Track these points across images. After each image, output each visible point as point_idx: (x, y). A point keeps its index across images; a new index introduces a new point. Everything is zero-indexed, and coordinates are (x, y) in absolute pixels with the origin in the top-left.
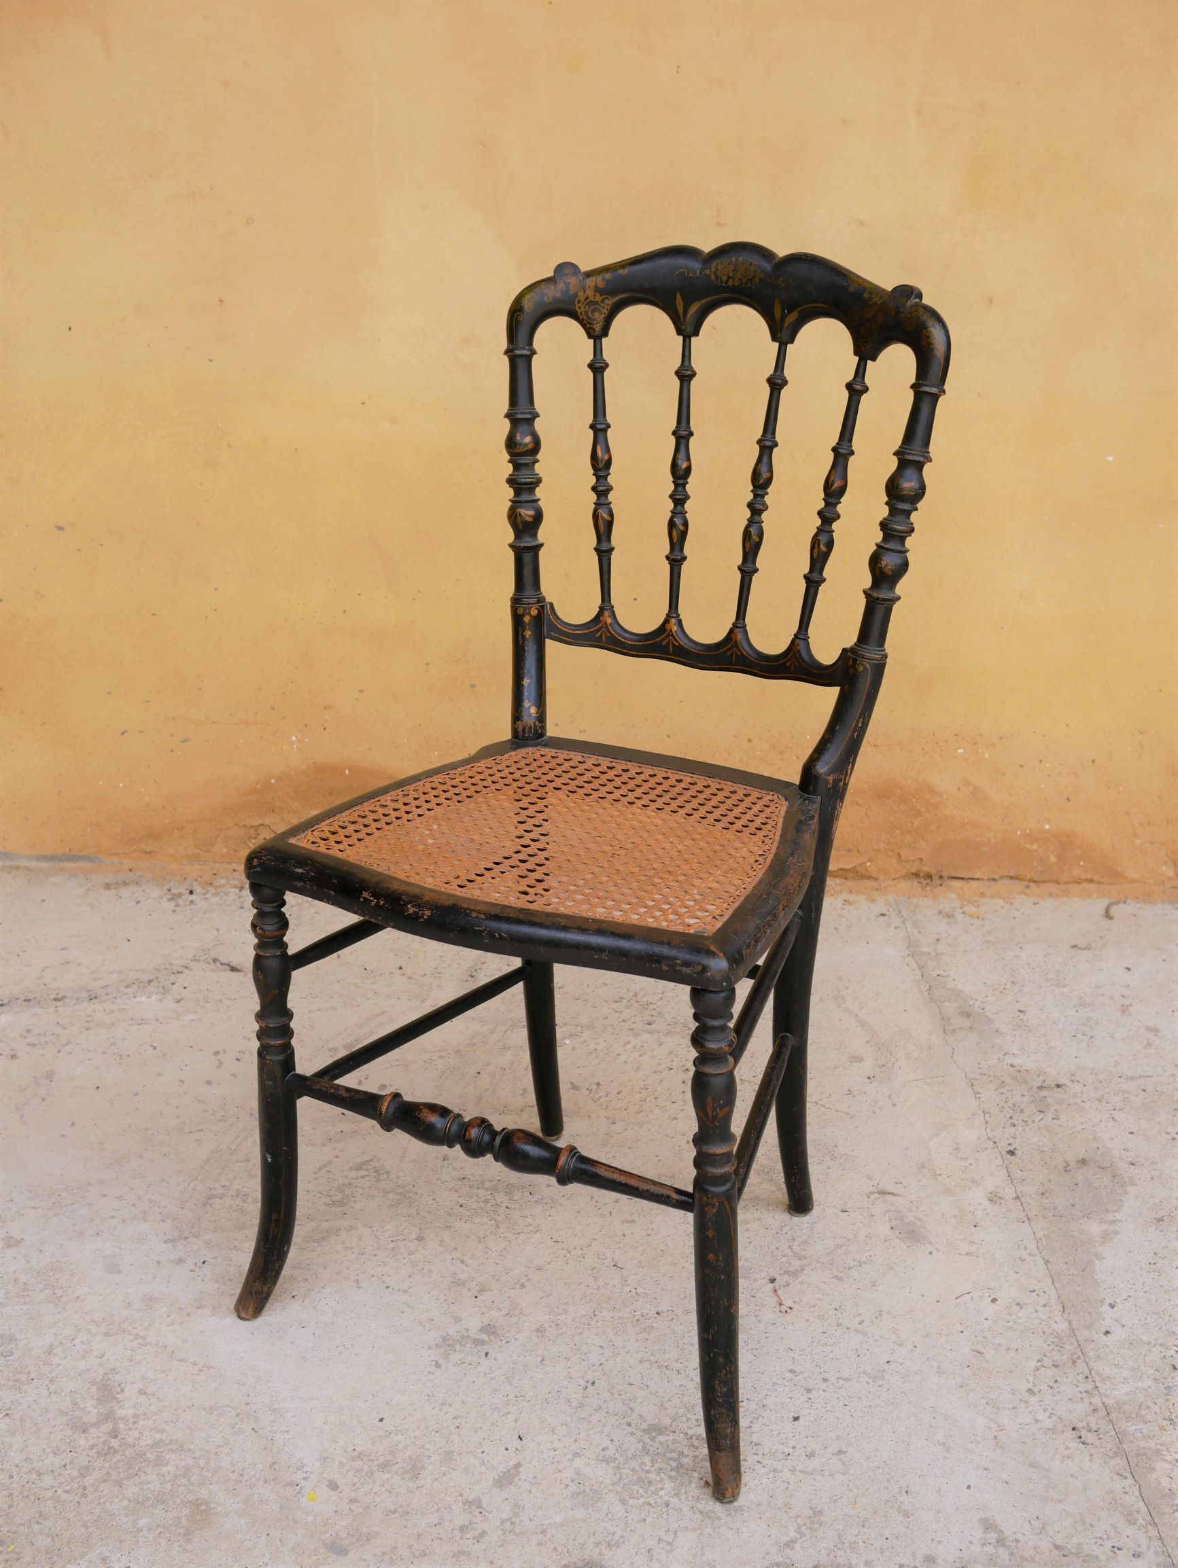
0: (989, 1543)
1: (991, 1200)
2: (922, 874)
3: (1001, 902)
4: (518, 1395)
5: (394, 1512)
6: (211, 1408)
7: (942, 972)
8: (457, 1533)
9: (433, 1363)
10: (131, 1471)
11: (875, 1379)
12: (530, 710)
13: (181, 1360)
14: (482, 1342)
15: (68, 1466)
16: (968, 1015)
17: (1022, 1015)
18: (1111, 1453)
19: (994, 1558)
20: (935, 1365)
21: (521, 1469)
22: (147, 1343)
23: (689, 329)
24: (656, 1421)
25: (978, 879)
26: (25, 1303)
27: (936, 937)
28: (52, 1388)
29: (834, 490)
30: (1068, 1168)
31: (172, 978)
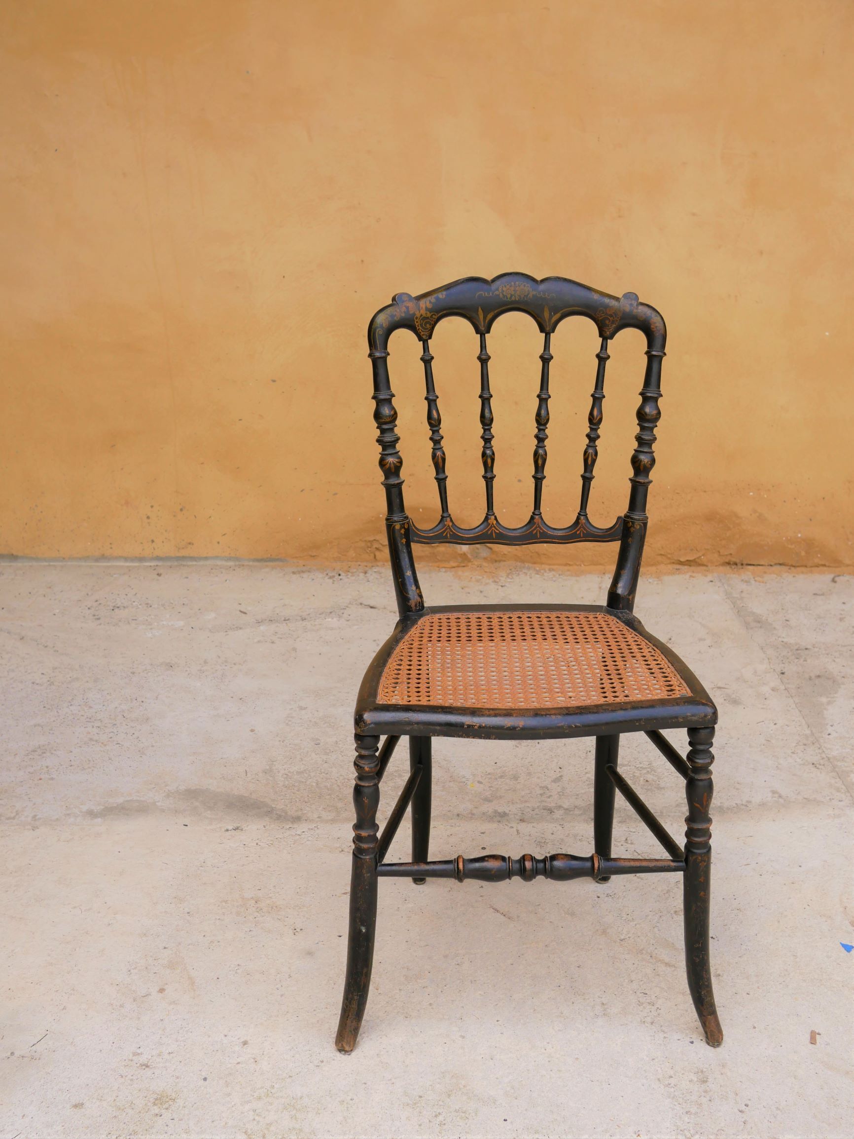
0: (775, 797)
1: (773, 690)
2: (732, 563)
3: (775, 576)
5: (510, 790)
7: (744, 605)
8: (538, 796)
11: (720, 749)
16: (759, 622)
17: (787, 622)
18: (829, 771)
19: (777, 801)
20: (748, 745)
25: (762, 565)
27: (741, 590)
30: (810, 679)
31: (342, 611)
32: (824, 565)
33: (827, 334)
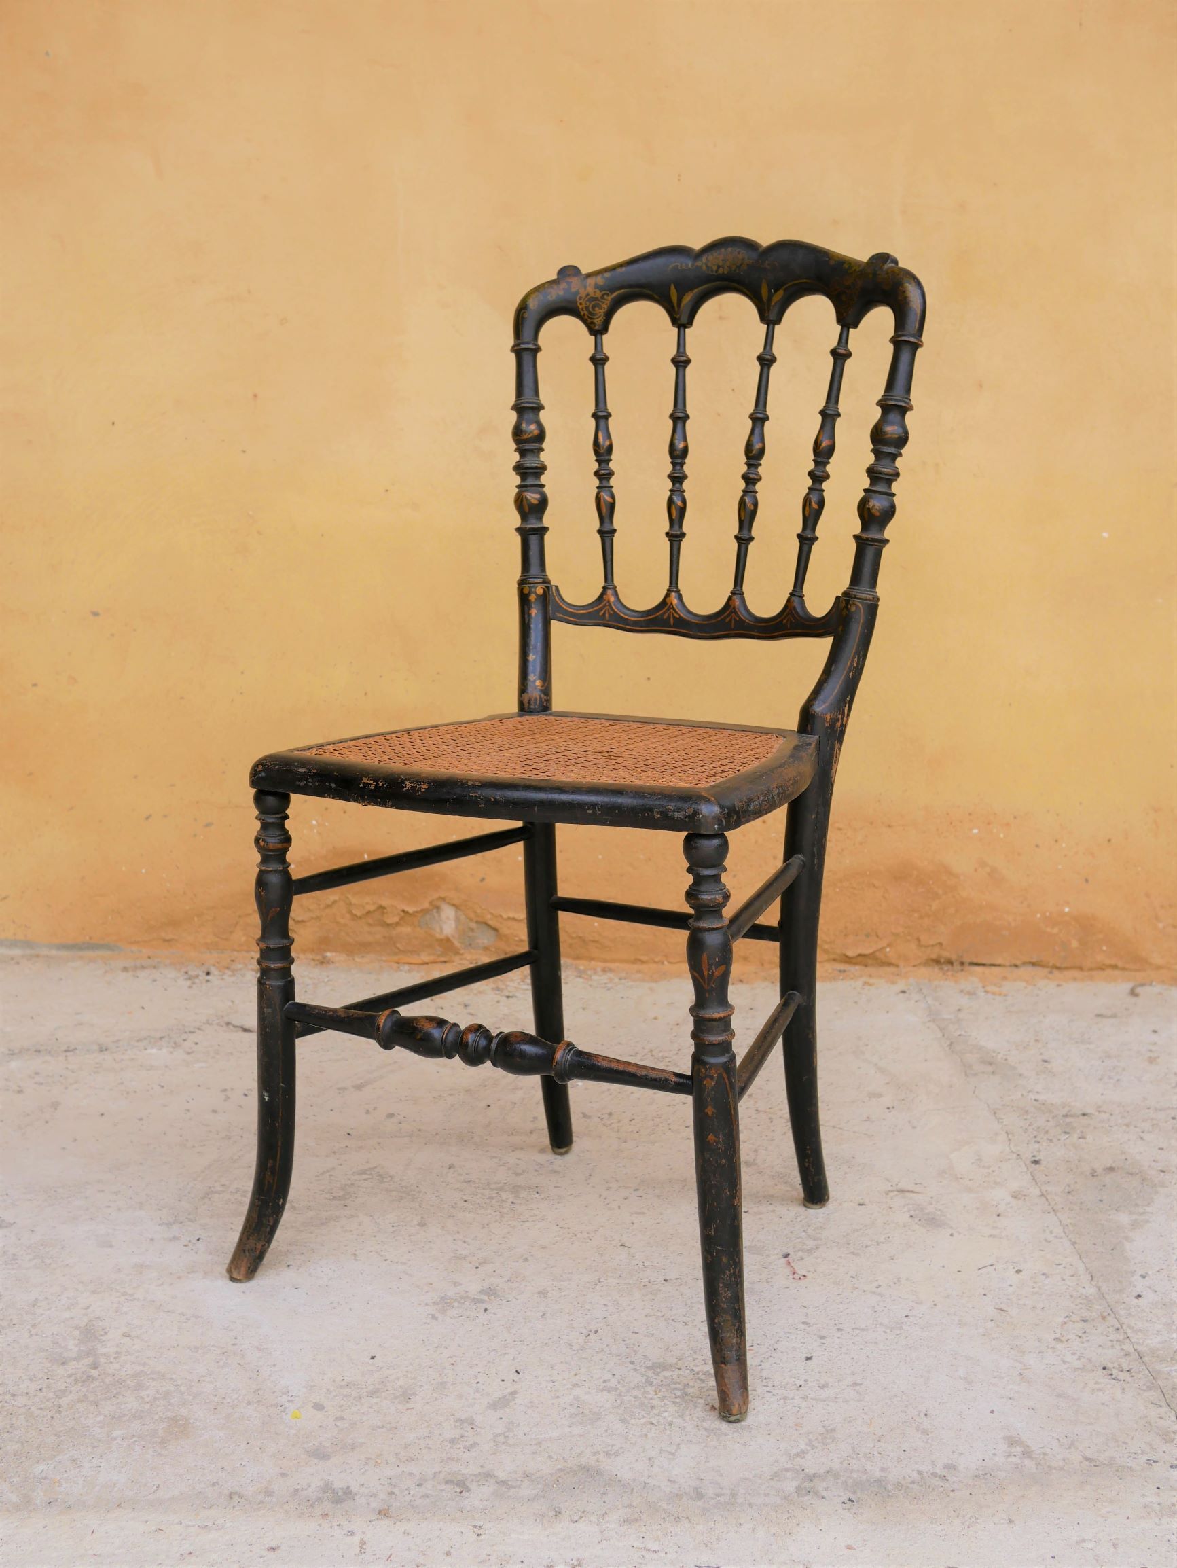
0: (1015, 1455)
1: (1015, 1197)
2: (942, 960)
4: (517, 1340)
6: (196, 1348)
7: (963, 1033)
8: (446, 1444)
9: (430, 1316)
10: (109, 1394)
11: (892, 1329)
12: (535, 682)
13: (169, 1311)
14: (482, 1301)
15: (44, 1390)
16: (990, 1064)
17: (1045, 1064)
18: (1145, 1388)
19: (1019, 1466)
20: (956, 1319)
21: (517, 1396)
22: (135, 1299)
23: (684, 320)
24: (662, 1360)
25: (999, 965)
26: (13, 1269)
27: (958, 1008)
28: (34, 1331)
29: (823, 452)
30: (1094, 1174)
31: (185, 1036)
32: (1115, 967)
33: (1105, 535)
